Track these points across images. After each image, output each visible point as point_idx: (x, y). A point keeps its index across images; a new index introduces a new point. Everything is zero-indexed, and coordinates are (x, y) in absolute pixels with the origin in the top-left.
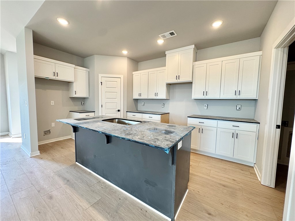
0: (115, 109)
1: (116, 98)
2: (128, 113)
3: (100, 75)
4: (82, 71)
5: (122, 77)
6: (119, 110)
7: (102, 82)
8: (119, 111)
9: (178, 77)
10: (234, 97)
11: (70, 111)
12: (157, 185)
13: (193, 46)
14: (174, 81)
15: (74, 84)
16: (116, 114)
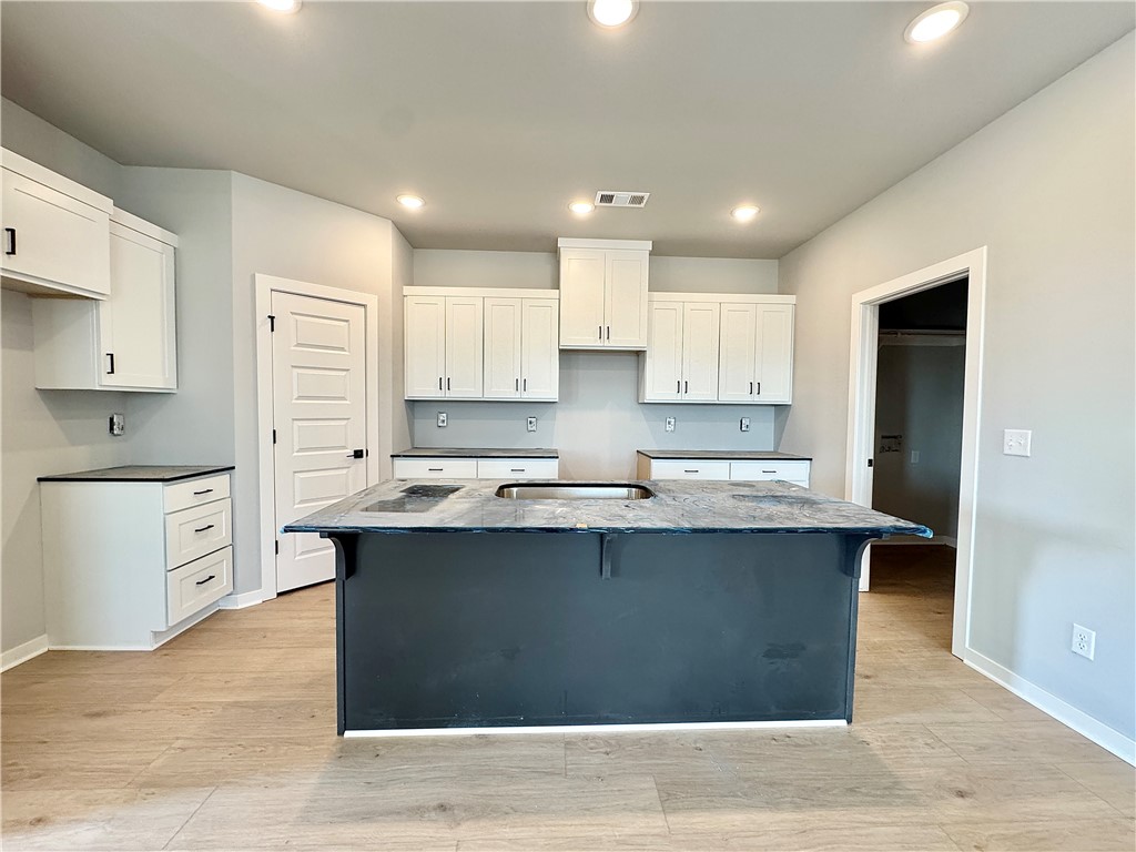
0: (344, 447)
1: (343, 399)
2: (398, 461)
3: (264, 282)
4: (146, 242)
5: (372, 301)
6: (362, 451)
7: (272, 318)
8: (358, 454)
9: (605, 332)
10: (748, 399)
11: (40, 480)
12: (804, 648)
13: (649, 245)
14: (591, 342)
15: (105, 311)
16: (344, 471)
